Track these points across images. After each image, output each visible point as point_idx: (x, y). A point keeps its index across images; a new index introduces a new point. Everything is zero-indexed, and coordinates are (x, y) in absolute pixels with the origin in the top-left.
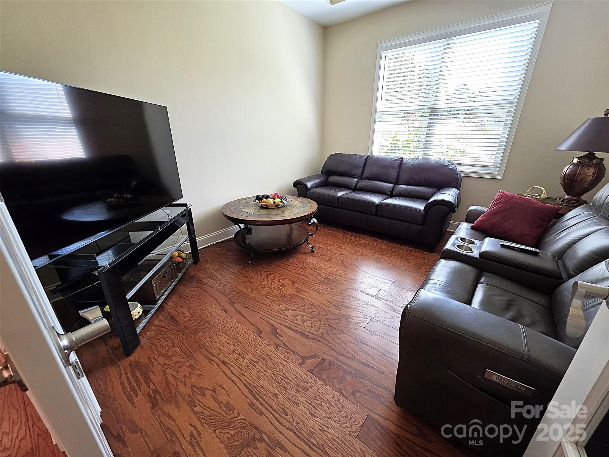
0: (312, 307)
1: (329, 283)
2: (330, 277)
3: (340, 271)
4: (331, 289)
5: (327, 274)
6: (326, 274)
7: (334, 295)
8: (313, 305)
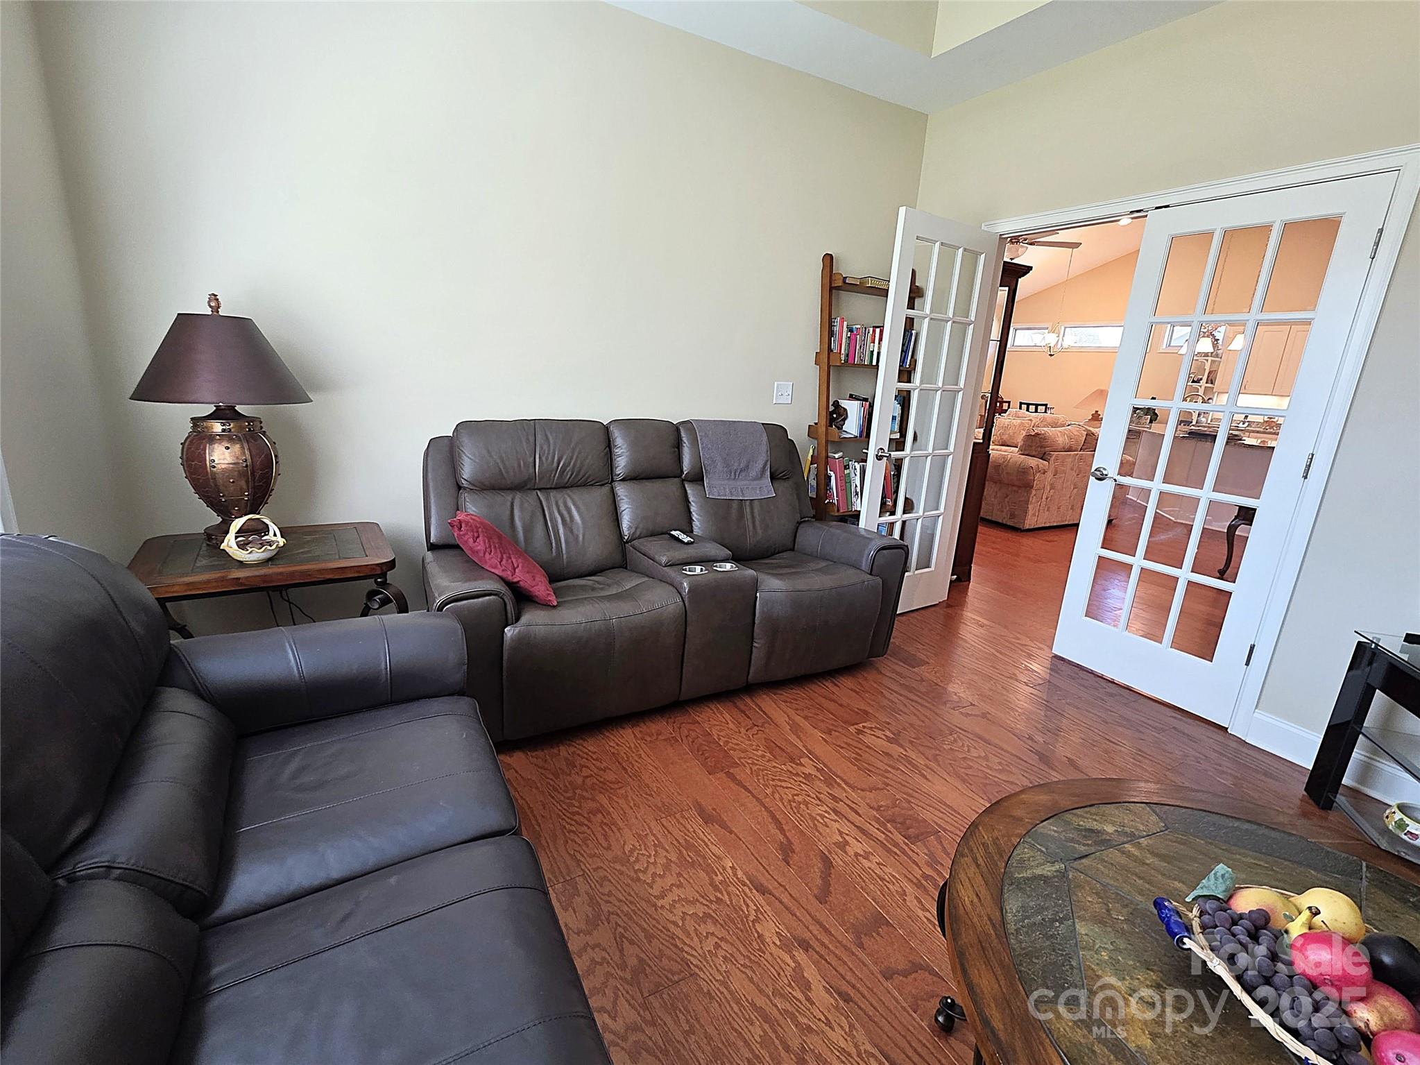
0: (966, 777)
1: (908, 822)
2: (899, 838)
3: (857, 855)
4: (909, 802)
5: (904, 853)
6: (910, 858)
7: (904, 786)
8: (964, 781)
